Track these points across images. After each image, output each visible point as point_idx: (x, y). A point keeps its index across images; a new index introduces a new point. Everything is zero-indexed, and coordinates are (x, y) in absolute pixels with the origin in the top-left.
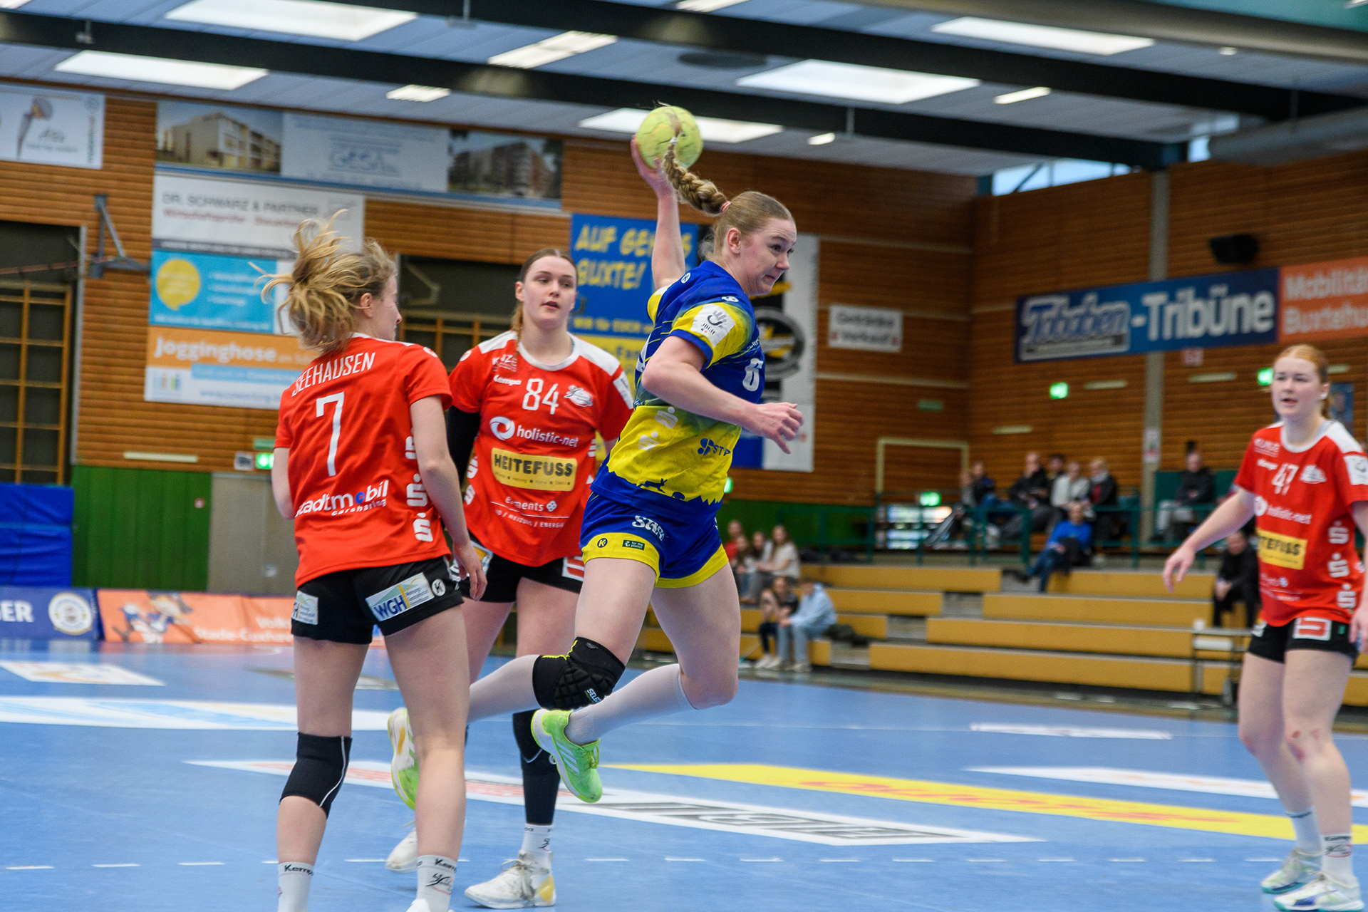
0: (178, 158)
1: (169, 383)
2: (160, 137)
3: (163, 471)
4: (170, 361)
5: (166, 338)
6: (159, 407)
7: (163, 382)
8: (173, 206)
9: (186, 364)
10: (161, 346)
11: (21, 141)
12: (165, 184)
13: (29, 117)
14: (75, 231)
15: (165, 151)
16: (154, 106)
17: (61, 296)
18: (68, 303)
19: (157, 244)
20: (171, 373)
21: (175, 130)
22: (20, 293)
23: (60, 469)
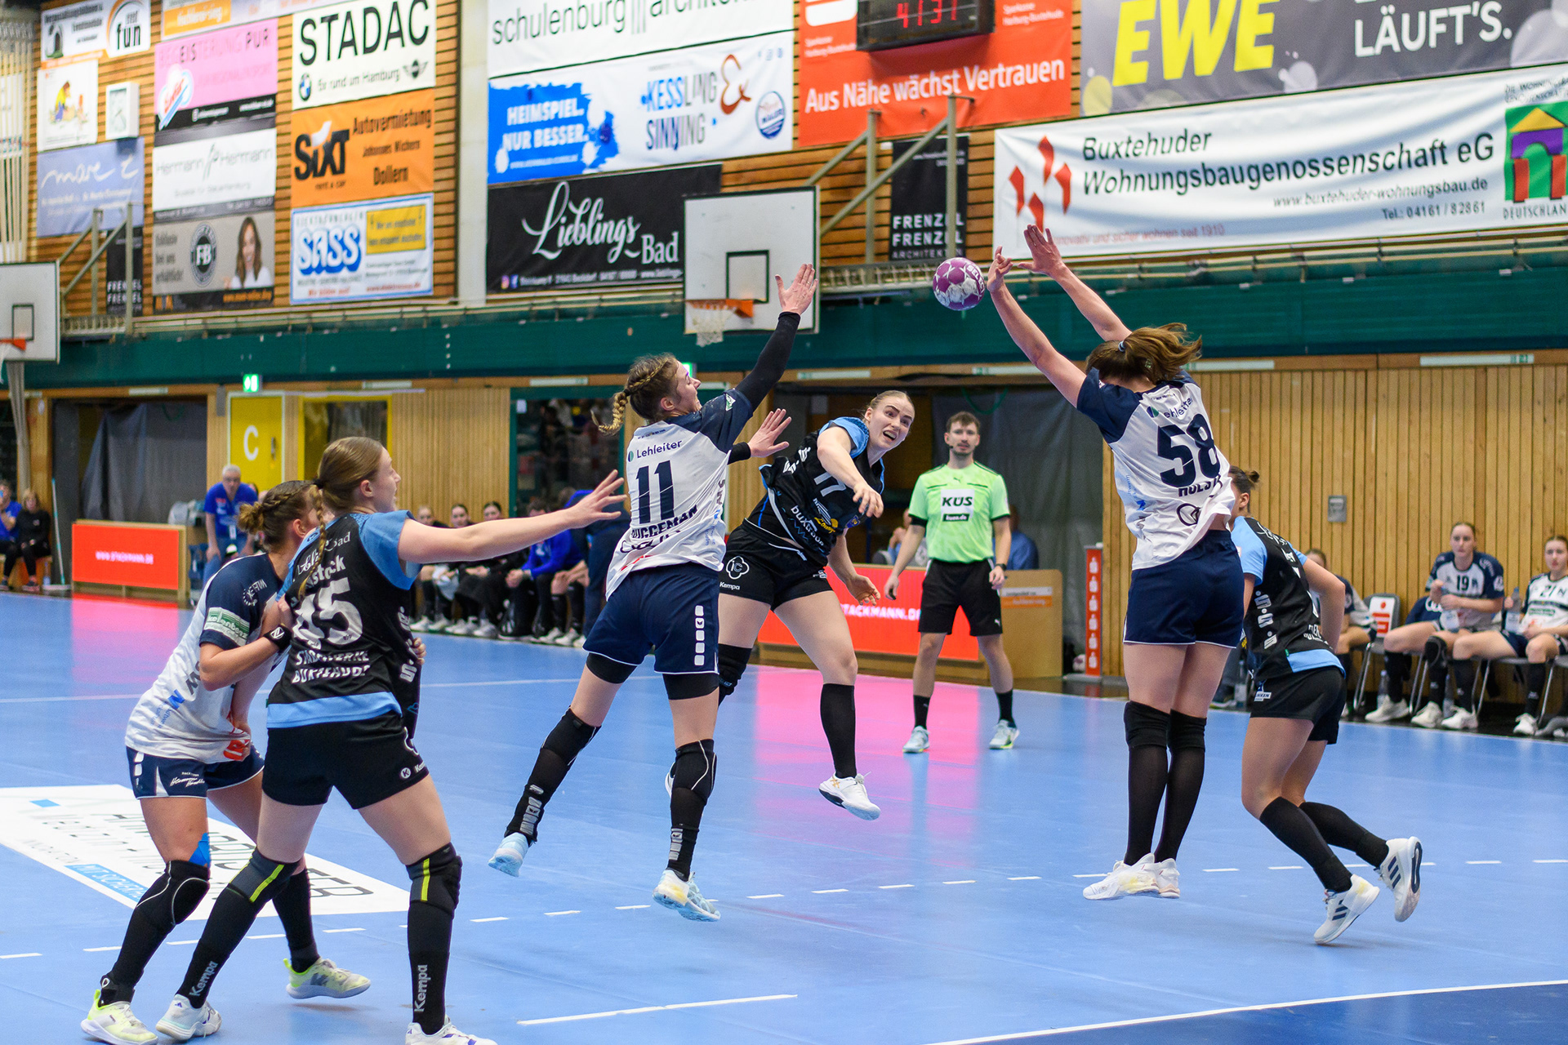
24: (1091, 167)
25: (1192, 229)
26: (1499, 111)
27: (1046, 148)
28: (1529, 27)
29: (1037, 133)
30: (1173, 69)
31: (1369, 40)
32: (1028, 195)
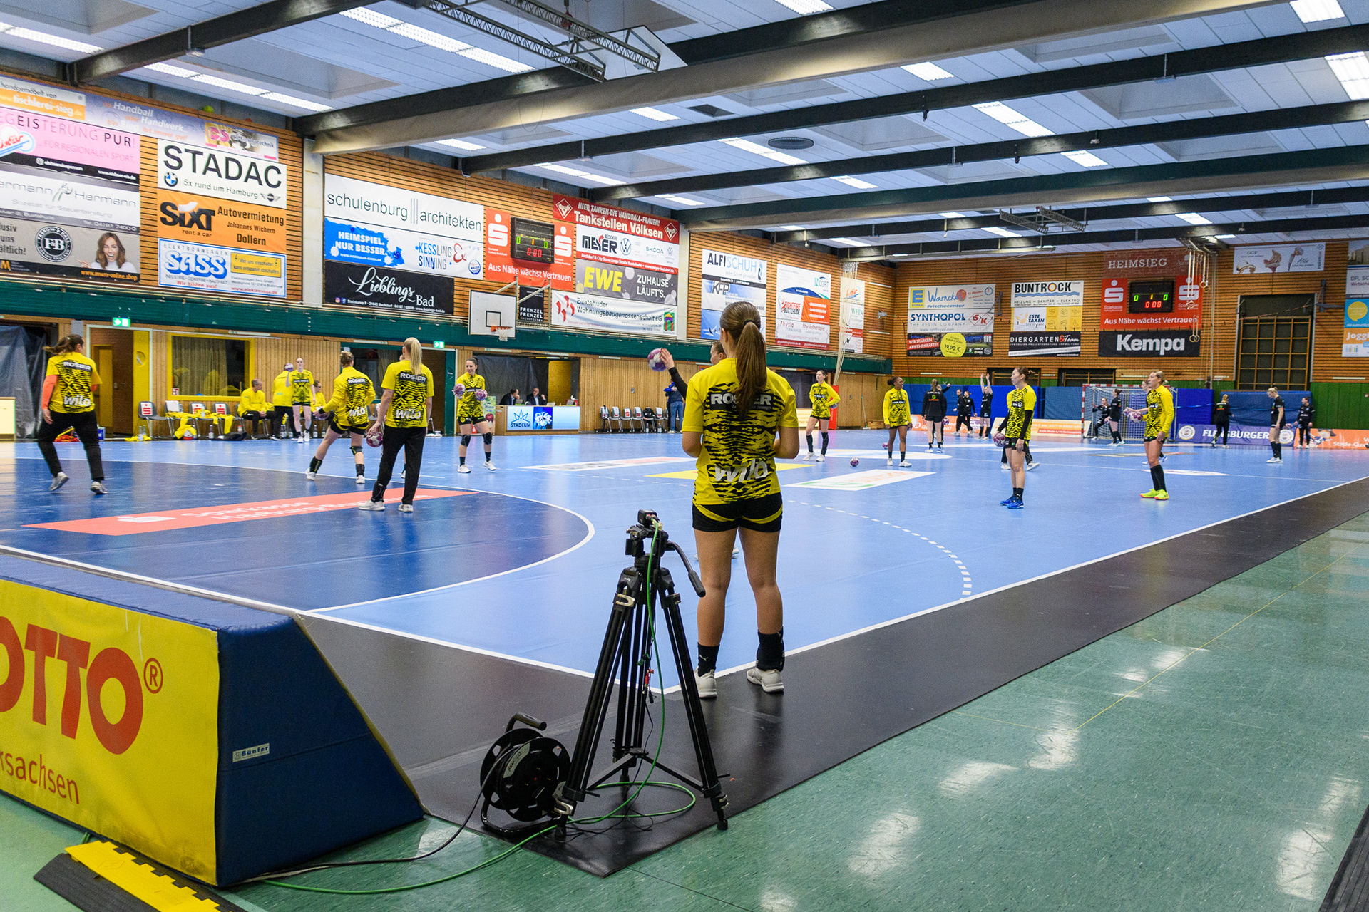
0: (1358, 263)
1: (1353, 350)
2: (1350, 255)
3: (1350, 383)
4: (1353, 341)
5: (1352, 333)
6: (1348, 359)
7: (1350, 350)
8: (1356, 281)
9: (1360, 342)
10: (1349, 336)
11: (1290, 264)
12: (1351, 273)
13: (1293, 255)
14: (1313, 294)
15: (1352, 260)
16: (1347, 244)
17: (1307, 320)
18: (1309, 323)
19: (1348, 297)
20: (1354, 346)
21: (1357, 252)
22: (1290, 320)
23: (1306, 385)
24: (579, 305)
25: (603, 325)
26: (663, 312)
27: (567, 298)
28: (668, 296)
29: (565, 294)
30: (599, 287)
31: (640, 292)
32: (562, 309)
